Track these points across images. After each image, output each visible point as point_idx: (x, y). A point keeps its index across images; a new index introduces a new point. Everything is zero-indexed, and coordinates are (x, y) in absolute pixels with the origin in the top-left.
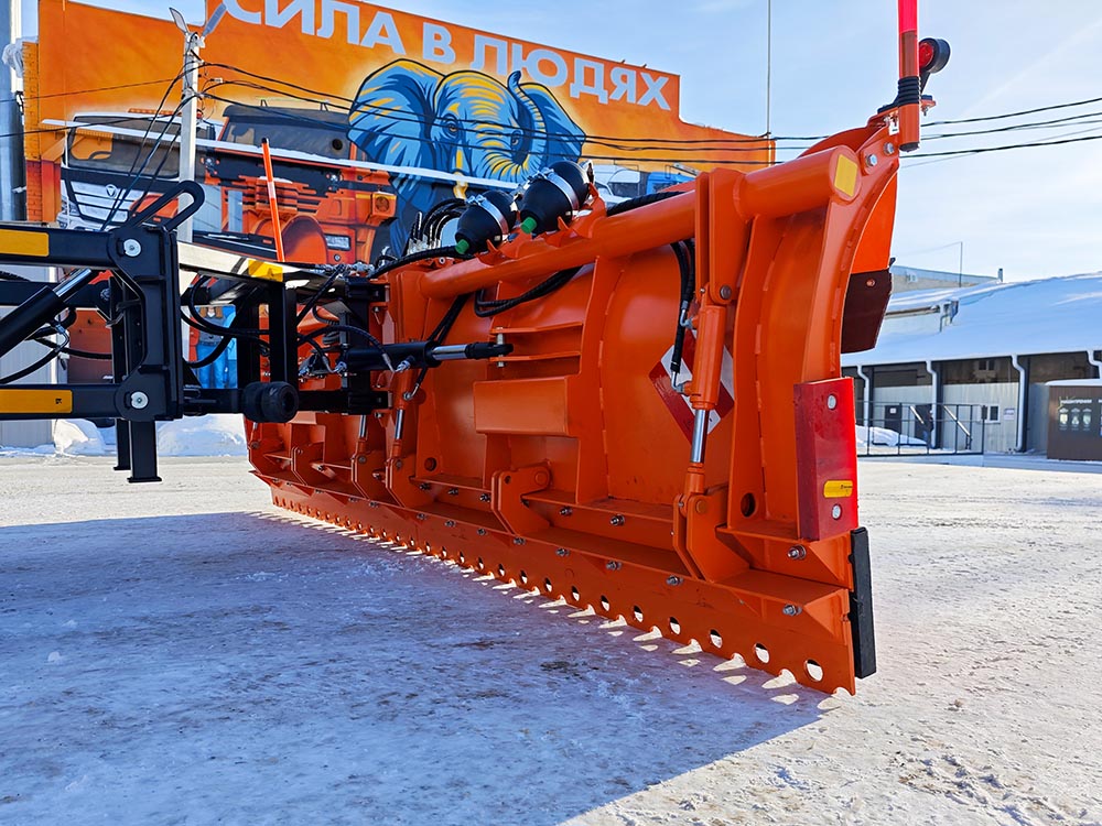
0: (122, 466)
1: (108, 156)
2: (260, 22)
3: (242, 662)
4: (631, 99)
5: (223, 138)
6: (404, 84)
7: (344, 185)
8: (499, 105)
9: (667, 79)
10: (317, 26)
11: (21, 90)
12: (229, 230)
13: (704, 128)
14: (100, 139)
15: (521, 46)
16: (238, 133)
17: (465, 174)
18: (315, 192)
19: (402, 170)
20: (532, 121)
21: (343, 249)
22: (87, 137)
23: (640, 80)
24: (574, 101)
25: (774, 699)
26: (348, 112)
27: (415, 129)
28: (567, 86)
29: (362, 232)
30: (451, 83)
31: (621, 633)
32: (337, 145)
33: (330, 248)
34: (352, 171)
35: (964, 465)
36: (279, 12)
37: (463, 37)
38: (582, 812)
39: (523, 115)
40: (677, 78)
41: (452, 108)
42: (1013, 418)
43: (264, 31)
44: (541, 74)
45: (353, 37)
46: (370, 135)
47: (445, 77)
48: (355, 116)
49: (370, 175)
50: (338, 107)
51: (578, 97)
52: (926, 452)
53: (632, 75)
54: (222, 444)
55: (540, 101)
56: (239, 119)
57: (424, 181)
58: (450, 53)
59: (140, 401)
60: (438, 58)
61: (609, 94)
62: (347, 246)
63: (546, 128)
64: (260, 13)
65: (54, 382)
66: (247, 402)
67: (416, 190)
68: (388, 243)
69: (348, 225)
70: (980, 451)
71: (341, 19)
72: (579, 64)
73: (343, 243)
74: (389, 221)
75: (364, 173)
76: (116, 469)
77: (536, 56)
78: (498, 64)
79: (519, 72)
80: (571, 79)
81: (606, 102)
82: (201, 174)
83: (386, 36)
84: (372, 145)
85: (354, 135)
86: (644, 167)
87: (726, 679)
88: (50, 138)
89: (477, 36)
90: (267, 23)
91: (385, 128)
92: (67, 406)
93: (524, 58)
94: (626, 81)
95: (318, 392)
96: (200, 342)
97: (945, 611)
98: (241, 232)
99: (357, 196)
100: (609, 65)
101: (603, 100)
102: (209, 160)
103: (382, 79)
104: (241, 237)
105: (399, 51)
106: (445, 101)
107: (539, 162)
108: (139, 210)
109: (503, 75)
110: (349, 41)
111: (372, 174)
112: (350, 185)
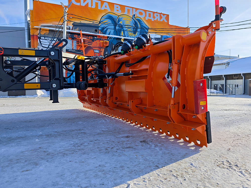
0: (51, 100)
1: (48, 34)
2: (79, 5)
3: (76, 141)
4: (159, 20)
5: (72, 30)
6: (110, 18)
7: (98, 39)
8: (131, 22)
9: (166, 16)
10: (92, 6)
11: (29, 20)
12: (74, 49)
13: (174, 26)
14: (46, 30)
15: (135, 9)
16: (75, 28)
17: (123, 36)
18: (91, 41)
19: (110, 36)
20: (137, 25)
21: (98, 53)
22: (43, 30)
23: (160, 16)
24: (146, 21)
25: (190, 148)
26: (98, 24)
27: (113, 27)
28: (145, 18)
29: (102, 49)
30: (120, 17)
31: (157, 134)
32: (96, 31)
33: (95, 52)
34: (99, 36)
35: (231, 97)
36: (84, 3)
37: (123, 7)
38: (149, 173)
39: (136, 24)
40: (169, 15)
41: (121, 22)
42: (242, 87)
43: (80, 7)
44: (139, 15)
45: (99, 8)
46: (103, 28)
47: (119, 16)
48: (100, 24)
49: (103, 37)
50: (96, 23)
51: (147, 20)
52: (223, 94)
53: (159, 15)
54: (72, 95)
55: (139, 21)
56: (75, 25)
57: (115, 38)
58: (120, 11)
59: (54, 86)
60: (117, 12)
61: (154, 19)
62: (99, 52)
63: (140, 26)
64: (79, 3)
65: (37, 82)
66: (77, 85)
67: (113, 40)
68: (107, 51)
69: (99, 48)
70: (234, 94)
71: (97, 4)
72: (148, 13)
73: (98, 52)
74: (107, 47)
75: (102, 37)
76: (50, 100)
77: (138, 11)
78: (130, 13)
79: (135, 15)
80: (146, 16)
81: (153, 21)
82: (67, 37)
83: (106, 7)
84: (104, 31)
85: (100, 28)
86: (162, 34)
87: (180, 144)
88: (36, 30)
89: (125, 7)
90: (81, 5)
91: (106, 27)
92: (39, 87)
93: (136, 12)
94: (157, 16)
95: (92, 83)
96: (68, 73)
97: (227, 129)
98: (76, 49)
99: (101, 41)
100: (154, 13)
101: (153, 20)
102: (69, 34)
103: (105, 16)
104: (76, 51)
105: (109, 10)
106: (119, 21)
107: (139, 34)
108: (54, 45)
109: (131, 15)
110: (99, 9)
111: (104, 37)
112: (99, 39)
